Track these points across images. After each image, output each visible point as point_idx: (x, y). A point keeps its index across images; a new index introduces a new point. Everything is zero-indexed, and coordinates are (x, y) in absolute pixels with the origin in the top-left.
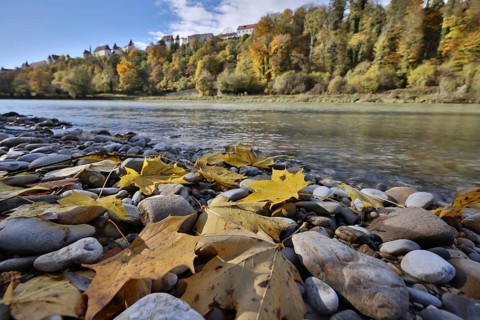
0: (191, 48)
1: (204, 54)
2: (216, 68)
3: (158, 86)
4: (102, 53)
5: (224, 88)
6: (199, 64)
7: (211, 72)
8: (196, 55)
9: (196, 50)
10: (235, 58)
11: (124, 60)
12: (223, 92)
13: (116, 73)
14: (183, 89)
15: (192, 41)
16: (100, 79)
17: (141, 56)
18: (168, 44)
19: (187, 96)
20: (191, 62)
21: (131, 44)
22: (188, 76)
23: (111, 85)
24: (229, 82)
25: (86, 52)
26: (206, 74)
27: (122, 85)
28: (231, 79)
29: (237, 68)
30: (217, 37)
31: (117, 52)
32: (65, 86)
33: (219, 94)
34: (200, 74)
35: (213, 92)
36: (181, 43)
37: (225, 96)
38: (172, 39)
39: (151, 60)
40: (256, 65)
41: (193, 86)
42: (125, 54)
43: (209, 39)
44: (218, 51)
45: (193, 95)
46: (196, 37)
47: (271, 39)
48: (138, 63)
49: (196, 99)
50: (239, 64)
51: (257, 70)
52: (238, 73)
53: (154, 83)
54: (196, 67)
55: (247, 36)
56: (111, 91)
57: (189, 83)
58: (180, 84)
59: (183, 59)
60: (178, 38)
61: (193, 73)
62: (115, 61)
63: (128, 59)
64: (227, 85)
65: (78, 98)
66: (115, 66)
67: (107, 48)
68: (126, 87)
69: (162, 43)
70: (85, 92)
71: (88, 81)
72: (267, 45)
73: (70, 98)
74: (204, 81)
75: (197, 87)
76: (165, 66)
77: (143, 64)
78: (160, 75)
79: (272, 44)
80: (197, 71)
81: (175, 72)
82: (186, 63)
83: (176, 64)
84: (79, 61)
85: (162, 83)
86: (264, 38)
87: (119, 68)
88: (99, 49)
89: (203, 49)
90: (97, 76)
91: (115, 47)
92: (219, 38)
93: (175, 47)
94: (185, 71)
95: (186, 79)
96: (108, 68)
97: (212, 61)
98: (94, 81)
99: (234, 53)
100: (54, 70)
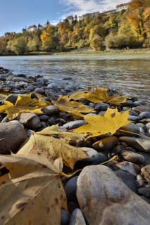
0: (85, 22)
1: (94, 25)
2: (104, 33)
3: (65, 46)
4: (32, 29)
5: (111, 45)
6: (92, 31)
7: (100, 35)
8: (88, 26)
9: (89, 23)
10: (117, 25)
11: (44, 32)
12: (111, 48)
13: (40, 39)
14: (82, 47)
15: (85, 18)
16: (32, 44)
17: (54, 29)
18: (70, 21)
19: (85, 51)
20: (86, 30)
21: (48, 23)
22: (85, 39)
23: (38, 46)
24: (114, 41)
25: (24, 30)
26: (96, 37)
27: (44, 46)
28: (115, 39)
29: (119, 32)
30: (102, 14)
31: (40, 28)
32: (13, 49)
33: (108, 49)
34: (92, 38)
35: (103, 48)
36: (78, 19)
37: (112, 50)
38: (73, 18)
39: (60, 31)
40: (133, 28)
41: (89, 45)
42: (45, 29)
43: (96, 16)
44: (104, 22)
45: (89, 50)
46: (88, 15)
47: (143, 11)
48: (53, 33)
49: (91, 53)
50: (120, 29)
51: (134, 32)
52: (120, 35)
53: (63, 45)
54: (89, 33)
55: (124, 11)
56: (38, 50)
57: (86, 44)
58: (80, 44)
59: (81, 29)
60: (76, 17)
61: (88, 37)
62: (39, 33)
63: (47, 32)
64: (113, 43)
65: (20, 55)
66: (39, 36)
67: (35, 26)
68: (46, 47)
69: (66, 20)
70: (23, 51)
71: (25, 45)
72: (141, 15)
73: (16, 55)
74: (96, 42)
75: (91, 45)
76: (69, 34)
77: (56, 34)
78: (67, 39)
79: (144, 14)
80: (91, 36)
81: (76, 37)
82: (82, 31)
83: (76, 32)
84: (20, 35)
85: (68, 44)
86: (137, 10)
87: (42, 37)
88: (30, 27)
89: (93, 22)
90: (30, 42)
91: (39, 26)
92: (104, 14)
93: (75, 22)
94: (83, 36)
95: (83, 41)
96: (36, 37)
97: (100, 28)
98: (28, 45)
99: (116, 22)
100: (8, 40)
